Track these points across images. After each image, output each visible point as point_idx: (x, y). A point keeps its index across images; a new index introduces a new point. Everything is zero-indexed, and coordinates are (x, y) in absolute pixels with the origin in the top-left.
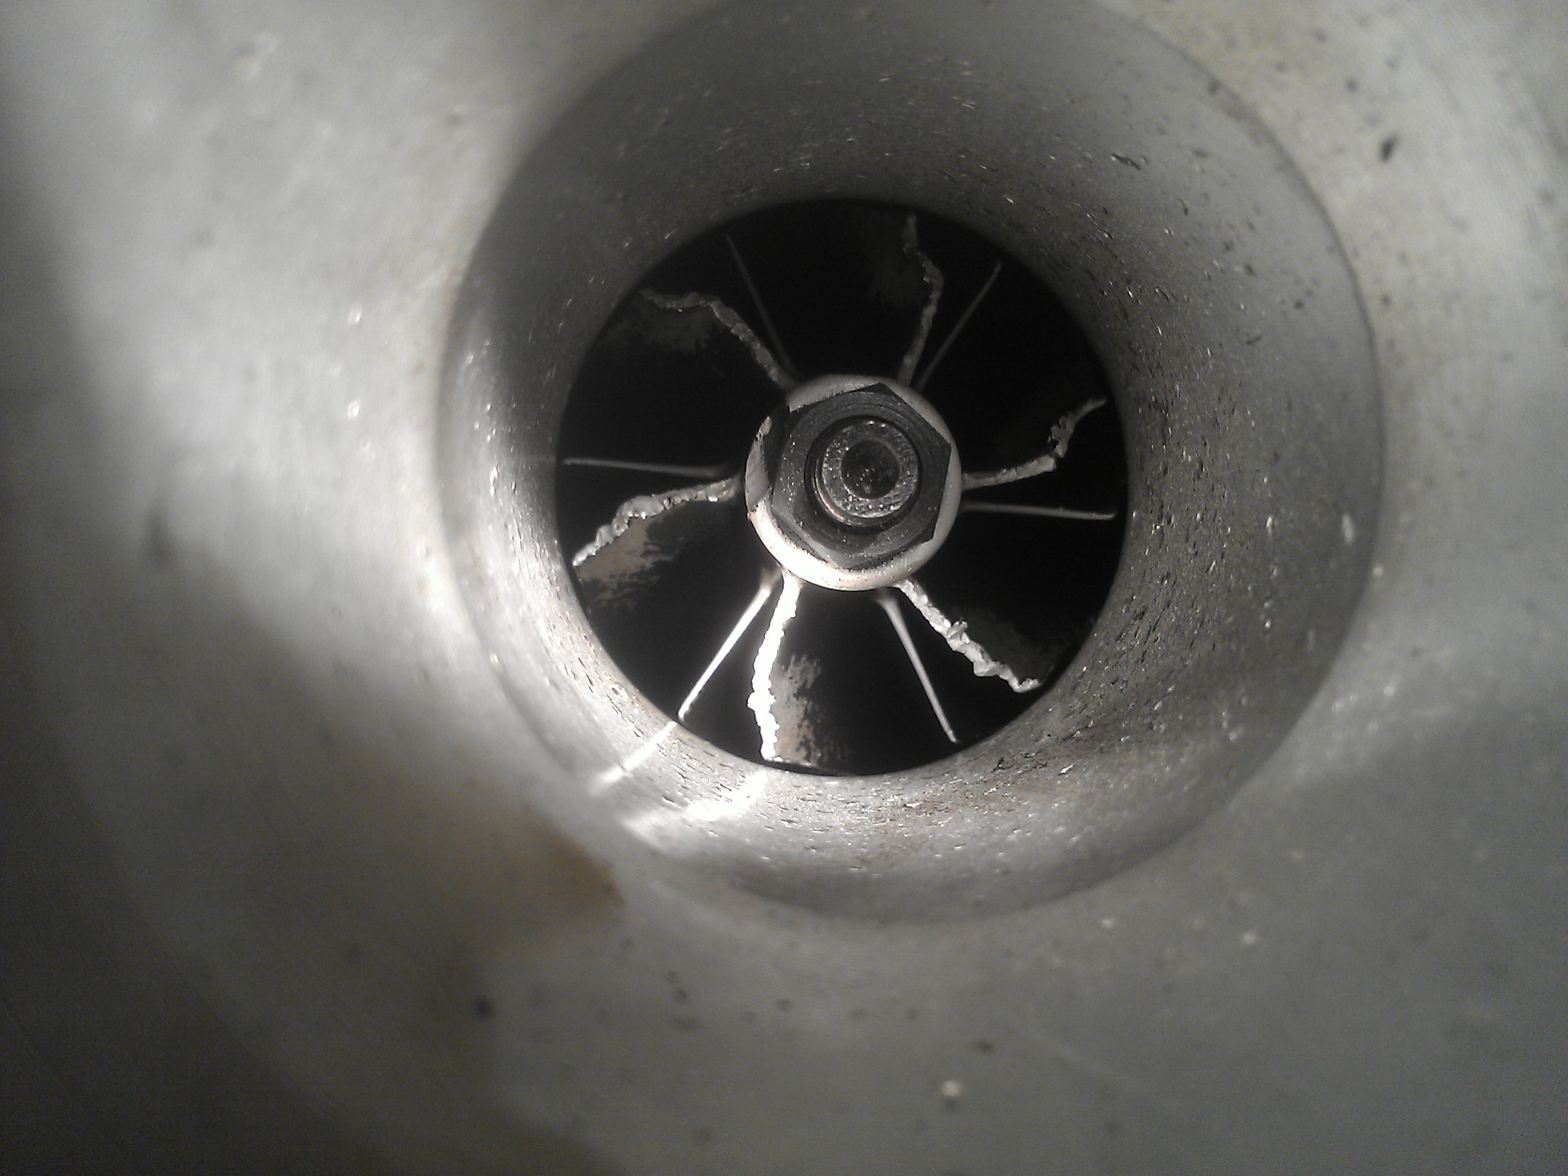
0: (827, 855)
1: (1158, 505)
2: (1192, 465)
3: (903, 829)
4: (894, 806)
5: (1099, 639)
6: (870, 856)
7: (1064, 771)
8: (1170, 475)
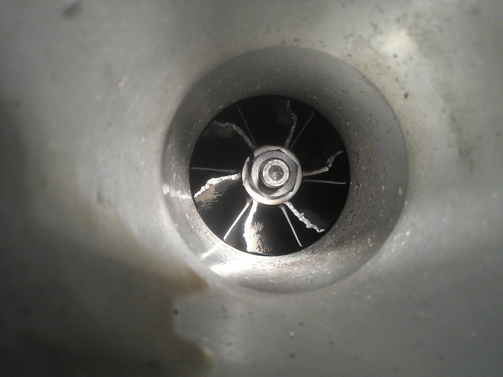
0: (264, 277)
1: (357, 181)
2: (365, 171)
3: (285, 270)
4: (283, 264)
5: (341, 218)
6: (275, 277)
7: (329, 254)
8: (360, 173)
